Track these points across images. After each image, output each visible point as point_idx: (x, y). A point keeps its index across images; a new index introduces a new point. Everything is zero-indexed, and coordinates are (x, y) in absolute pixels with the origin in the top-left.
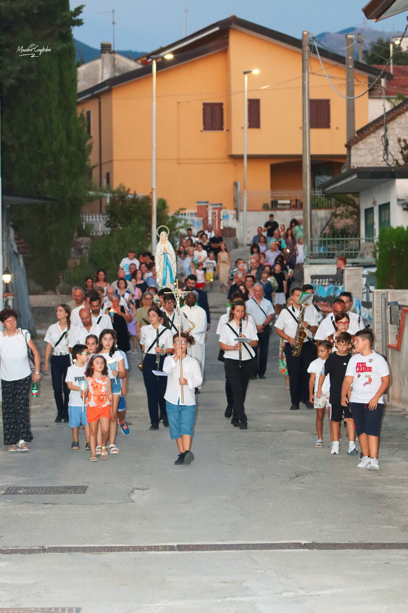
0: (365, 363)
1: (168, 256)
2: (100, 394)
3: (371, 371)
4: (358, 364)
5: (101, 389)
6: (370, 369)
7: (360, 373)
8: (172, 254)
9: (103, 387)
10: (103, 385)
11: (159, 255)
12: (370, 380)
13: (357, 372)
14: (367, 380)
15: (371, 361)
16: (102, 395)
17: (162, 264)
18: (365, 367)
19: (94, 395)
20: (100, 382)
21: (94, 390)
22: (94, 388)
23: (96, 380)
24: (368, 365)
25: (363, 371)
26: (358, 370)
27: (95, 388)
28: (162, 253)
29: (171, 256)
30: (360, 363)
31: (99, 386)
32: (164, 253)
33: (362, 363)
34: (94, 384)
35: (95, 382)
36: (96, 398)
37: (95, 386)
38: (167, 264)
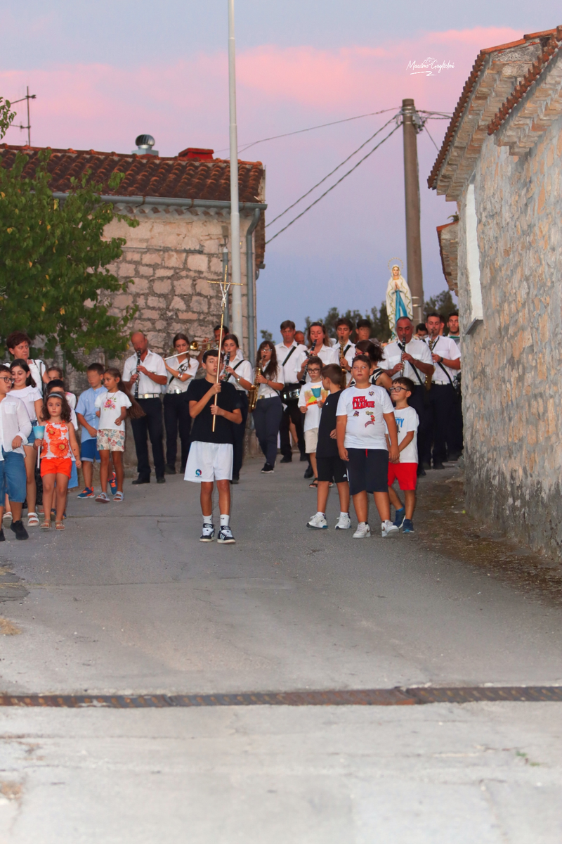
0: (364, 397)
1: (402, 295)
2: (60, 442)
3: (373, 406)
4: (354, 398)
5: (60, 435)
6: (372, 404)
7: (358, 410)
8: (405, 292)
9: (62, 433)
10: (63, 431)
11: (390, 294)
12: (373, 420)
13: (354, 408)
14: (369, 418)
15: (371, 394)
16: (62, 443)
17: (394, 304)
18: (365, 401)
19: (51, 444)
20: (58, 427)
21: (51, 438)
22: (50, 434)
23: (53, 424)
24: (369, 399)
25: (362, 407)
26: (355, 406)
27: (52, 435)
28: (393, 291)
29: (405, 294)
30: (357, 398)
31: (57, 433)
32: (396, 292)
33: (359, 397)
34: (50, 429)
35: (52, 427)
36: (54, 448)
37: (52, 433)
38: (400, 304)
